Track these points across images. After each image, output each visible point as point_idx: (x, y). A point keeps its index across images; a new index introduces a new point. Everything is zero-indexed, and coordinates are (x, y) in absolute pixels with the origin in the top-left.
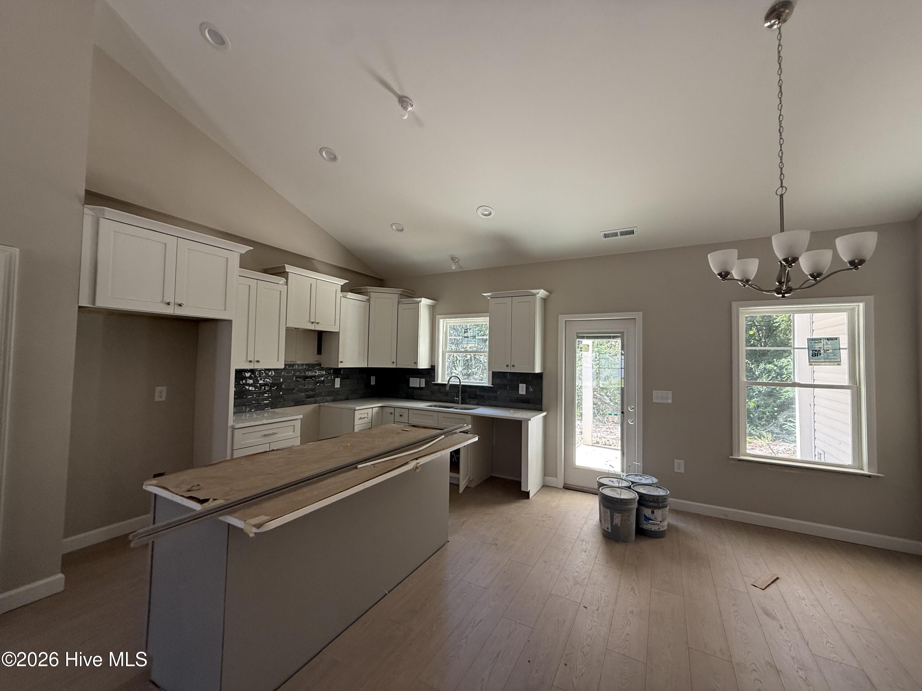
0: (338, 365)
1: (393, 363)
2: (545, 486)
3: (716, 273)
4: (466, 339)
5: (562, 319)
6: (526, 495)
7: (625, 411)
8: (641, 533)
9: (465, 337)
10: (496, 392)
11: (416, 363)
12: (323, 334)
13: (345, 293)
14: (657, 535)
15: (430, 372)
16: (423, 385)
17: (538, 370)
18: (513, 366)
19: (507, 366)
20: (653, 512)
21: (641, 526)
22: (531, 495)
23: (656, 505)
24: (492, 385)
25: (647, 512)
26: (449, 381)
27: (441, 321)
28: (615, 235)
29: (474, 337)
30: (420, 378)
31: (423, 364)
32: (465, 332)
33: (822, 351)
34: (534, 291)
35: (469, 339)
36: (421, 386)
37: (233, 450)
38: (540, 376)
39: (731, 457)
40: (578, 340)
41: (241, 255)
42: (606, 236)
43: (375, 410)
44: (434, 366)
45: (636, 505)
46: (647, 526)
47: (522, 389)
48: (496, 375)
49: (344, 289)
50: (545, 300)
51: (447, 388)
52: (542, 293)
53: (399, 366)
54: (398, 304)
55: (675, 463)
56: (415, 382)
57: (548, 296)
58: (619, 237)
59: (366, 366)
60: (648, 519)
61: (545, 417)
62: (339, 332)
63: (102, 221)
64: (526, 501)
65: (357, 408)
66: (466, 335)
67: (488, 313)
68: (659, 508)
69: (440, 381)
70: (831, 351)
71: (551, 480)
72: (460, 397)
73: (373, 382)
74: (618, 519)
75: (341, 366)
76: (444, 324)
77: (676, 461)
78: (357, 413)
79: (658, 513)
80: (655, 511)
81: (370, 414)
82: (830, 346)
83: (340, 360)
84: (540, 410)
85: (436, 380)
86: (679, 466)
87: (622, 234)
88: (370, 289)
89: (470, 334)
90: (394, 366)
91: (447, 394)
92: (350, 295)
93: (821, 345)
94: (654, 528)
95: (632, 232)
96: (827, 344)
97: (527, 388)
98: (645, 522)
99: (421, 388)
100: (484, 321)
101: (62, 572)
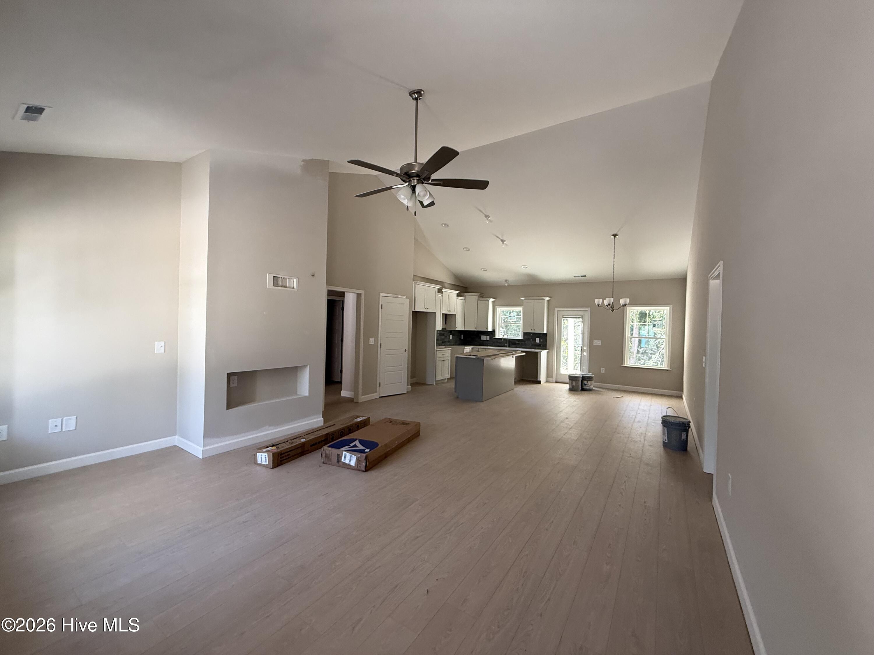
0: (455, 329)
1: (475, 328)
2: (547, 382)
3: (597, 304)
4: (510, 317)
5: (556, 310)
6: (539, 382)
7: (582, 349)
8: (583, 390)
9: (510, 316)
10: (525, 342)
11: (487, 328)
12: (447, 315)
13: (458, 297)
14: (590, 390)
15: (493, 332)
16: (488, 339)
17: (545, 331)
18: (534, 330)
19: (532, 330)
20: (587, 382)
21: (583, 388)
22: (542, 383)
23: (588, 379)
24: (524, 338)
25: (585, 382)
26: (503, 337)
27: (498, 308)
28: (579, 276)
29: (514, 316)
30: (487, 336)
31: (490, 329)
32: (509, 314)
33: (657, 325)
34: (544, 298)
35: (512, 317)
36: (487, 339)
37: (436, 358)
38: (546, 335)
39: (622, 366)
40: (563, 319)
41: (438, 289)
42: (575, 277)
43: (470, 349)
44: (494, 330)
45: (581, 379)
46: (585, 387)
47: (538, 340)
48: (525, 334)
49: (458, 295)
50: (548, 301)
51: (503, 340)
52: (548, 298)
53: (478, 330)
54: (478, 300)
55: (601, 369)
56: (484, 338)
57: (550, 300)
58: (581, 277)
59: (463, 329)
60: (585, 385)
61: (548, 352)
62: (455, 315)
63: (416, 285)
64: (539, 385)
65: (465, 347)
66: (510, 315)
67: (522, 305)
68: (589, 380)
69: (497, 337)
70: (660, 325)
71: (550, 379)
72: (508, 344)
73: (462, 338)
74: (574, 383)
75: (456, 329)
76: (500, 310)
77: (602, 368)
78: (465, 349)
79: (589, 382)
80: (588, 382)
81: (469, 350)
82: (660, 323)
83: (456, 327)
84: (546, 349)
85: (495, 336)
86: (603, 370)
87: (581, 276)
88: (466, 294)
89: (512, 315)
90: (476, 330)
91: (501, 343)
92: (460, 298)
93: (656, 322)
94: (587, 388)
95: (585, 276)
96: (658, 322)
97: (540, 340)
98: (584, 386)
99: (487, 340)
100: (520, 309)
101: (411, 385)
